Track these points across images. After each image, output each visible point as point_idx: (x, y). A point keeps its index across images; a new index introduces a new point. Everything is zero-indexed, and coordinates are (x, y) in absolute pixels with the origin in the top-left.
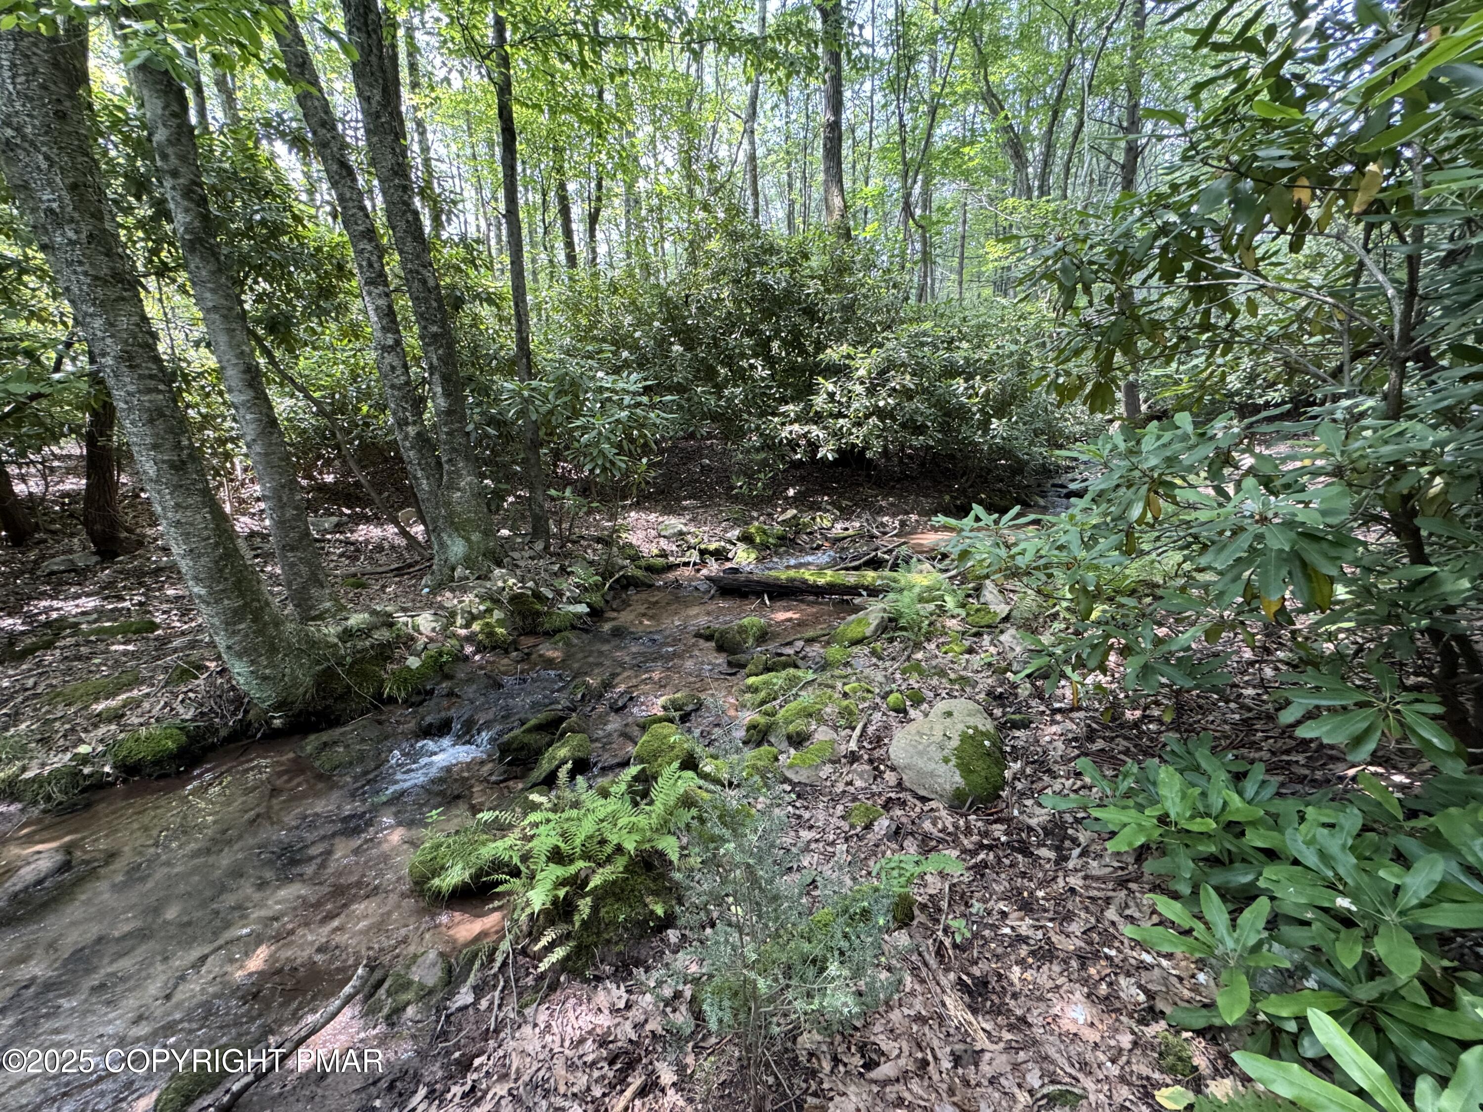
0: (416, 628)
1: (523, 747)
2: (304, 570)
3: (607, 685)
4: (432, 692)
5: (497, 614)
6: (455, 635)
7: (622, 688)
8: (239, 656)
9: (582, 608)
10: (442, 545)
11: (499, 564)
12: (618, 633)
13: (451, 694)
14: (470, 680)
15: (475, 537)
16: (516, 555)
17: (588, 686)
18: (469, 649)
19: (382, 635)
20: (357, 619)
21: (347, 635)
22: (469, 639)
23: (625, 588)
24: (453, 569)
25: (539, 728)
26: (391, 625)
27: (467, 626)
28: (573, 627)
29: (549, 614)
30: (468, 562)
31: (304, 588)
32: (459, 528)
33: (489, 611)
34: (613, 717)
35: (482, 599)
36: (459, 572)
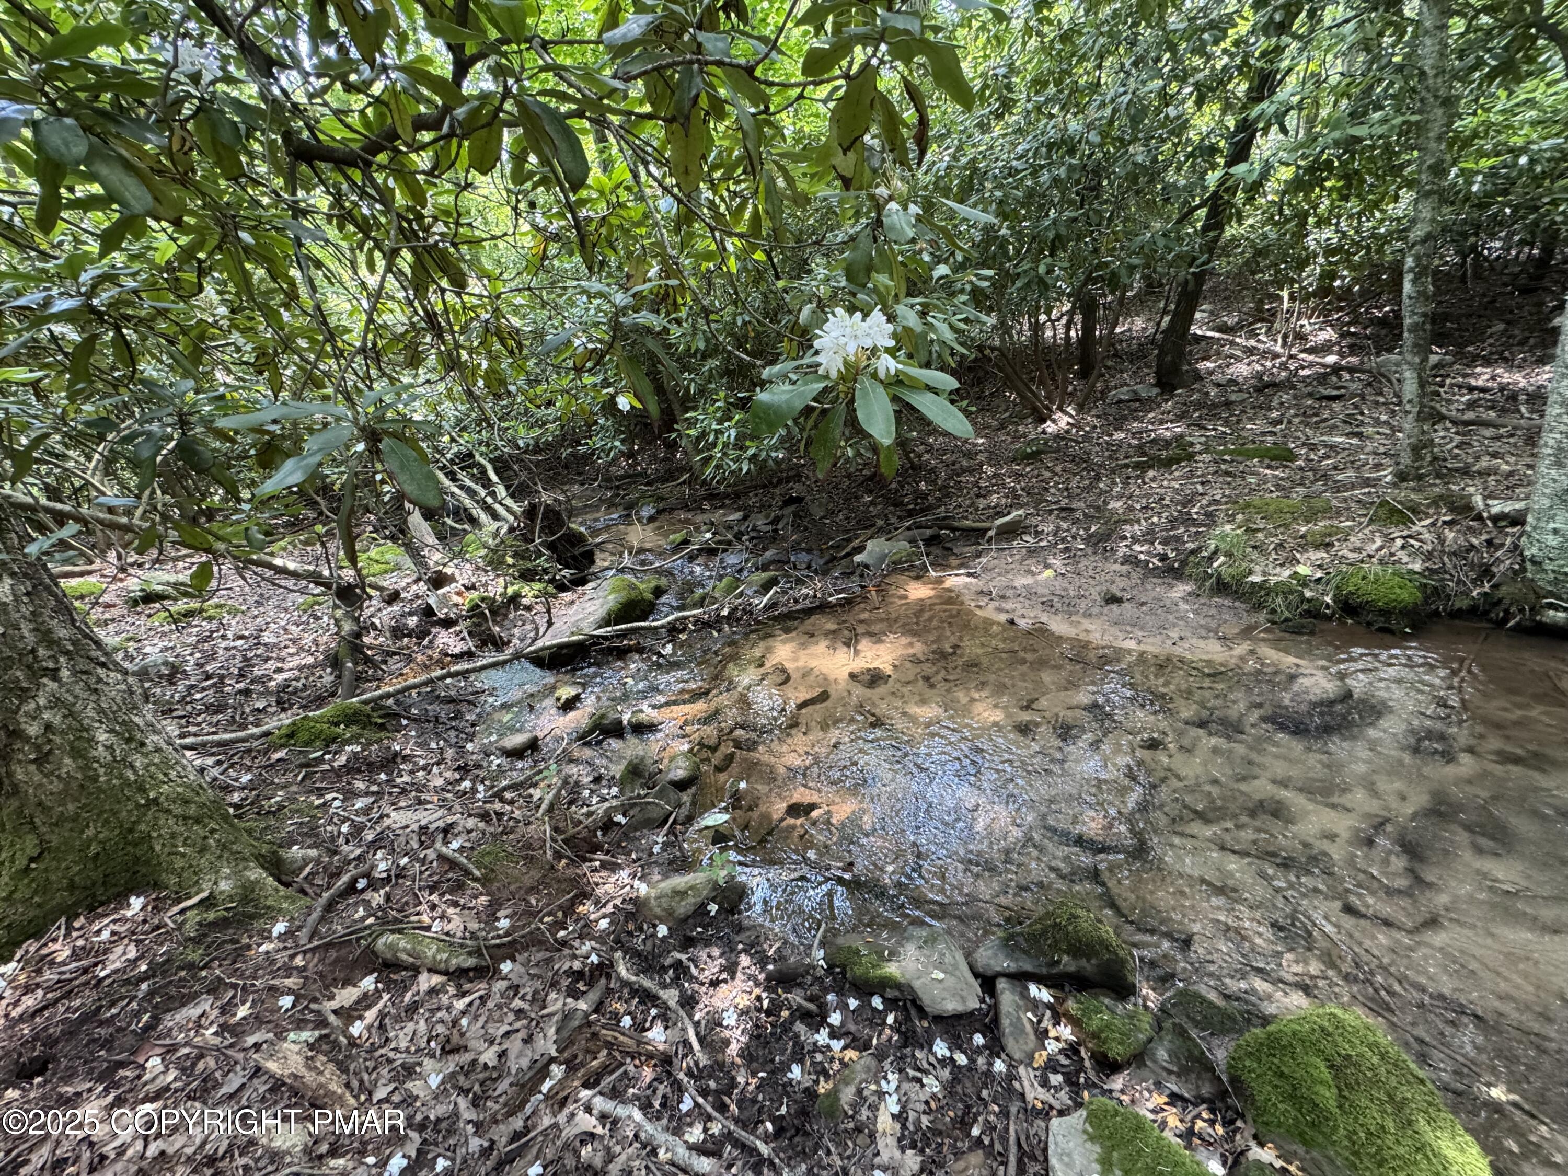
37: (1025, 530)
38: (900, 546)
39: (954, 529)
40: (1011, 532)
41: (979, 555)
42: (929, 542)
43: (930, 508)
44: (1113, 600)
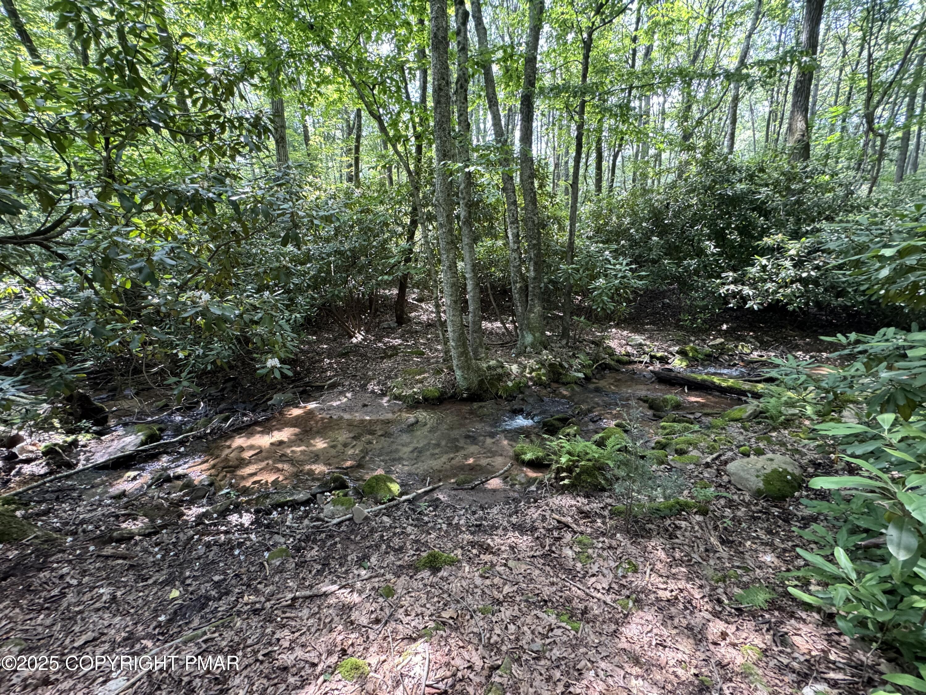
0: (511, 370)
1: (552, 425)
2: (478, 340)
3: (590, 411)
4: (515, 397)
5: (543, 371)
6: (525, 376)
7: (596, 413)
8: (460, 368)
9: (581, 375)
10: (523, 336)
11: (546, 348)
12: (597, 390)
13: (523, 400)
14: (531, 396)
15: (537, 335)
16: (553, 345)
17: (581, 409)
18: (531, 383)
19: (499, 370)
20: (493, 363)
21: (489, 368)
22: (531, 379)
23: (604, 369)
24: (526, 348)
25: (559, 420)
26: (503, 367)
27: (530, 373)
28: (576, 383)
29: (566, 375)
30: (533, 345)
31: (477, 348)
32: (531, 330)
33: (540, 369)
34: (591, 423)
35: (537, 363)
36: (528, 349)
37: (339, 385)
38: (289, 395)
39: (312, 387)
40: (333, 386)
41: (321, 396)
42: (301, 393)
43: (302, 378)
44: (365, 406)
